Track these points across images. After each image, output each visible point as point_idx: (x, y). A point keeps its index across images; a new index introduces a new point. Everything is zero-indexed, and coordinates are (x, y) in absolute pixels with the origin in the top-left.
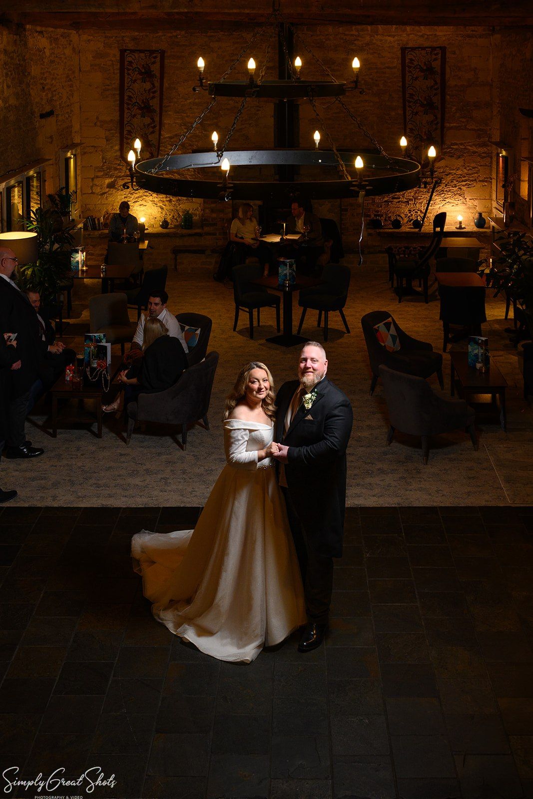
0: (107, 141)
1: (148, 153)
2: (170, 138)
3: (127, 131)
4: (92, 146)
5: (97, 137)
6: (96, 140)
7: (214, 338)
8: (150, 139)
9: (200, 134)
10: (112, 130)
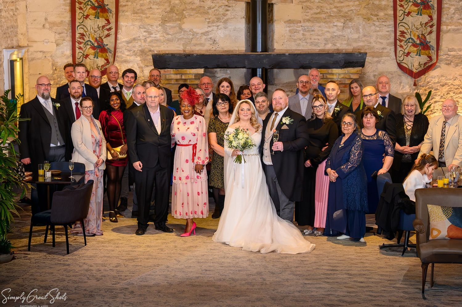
0: (57, 45)
1: (103, 59)
2: (128, 42)
3: (79, 33)
4: (41, 52)
5: (46, 41)
6: (45, 44)
7: (175, 247)
8: (105, 44)
9: (162, 38)
10: (62, 33)
